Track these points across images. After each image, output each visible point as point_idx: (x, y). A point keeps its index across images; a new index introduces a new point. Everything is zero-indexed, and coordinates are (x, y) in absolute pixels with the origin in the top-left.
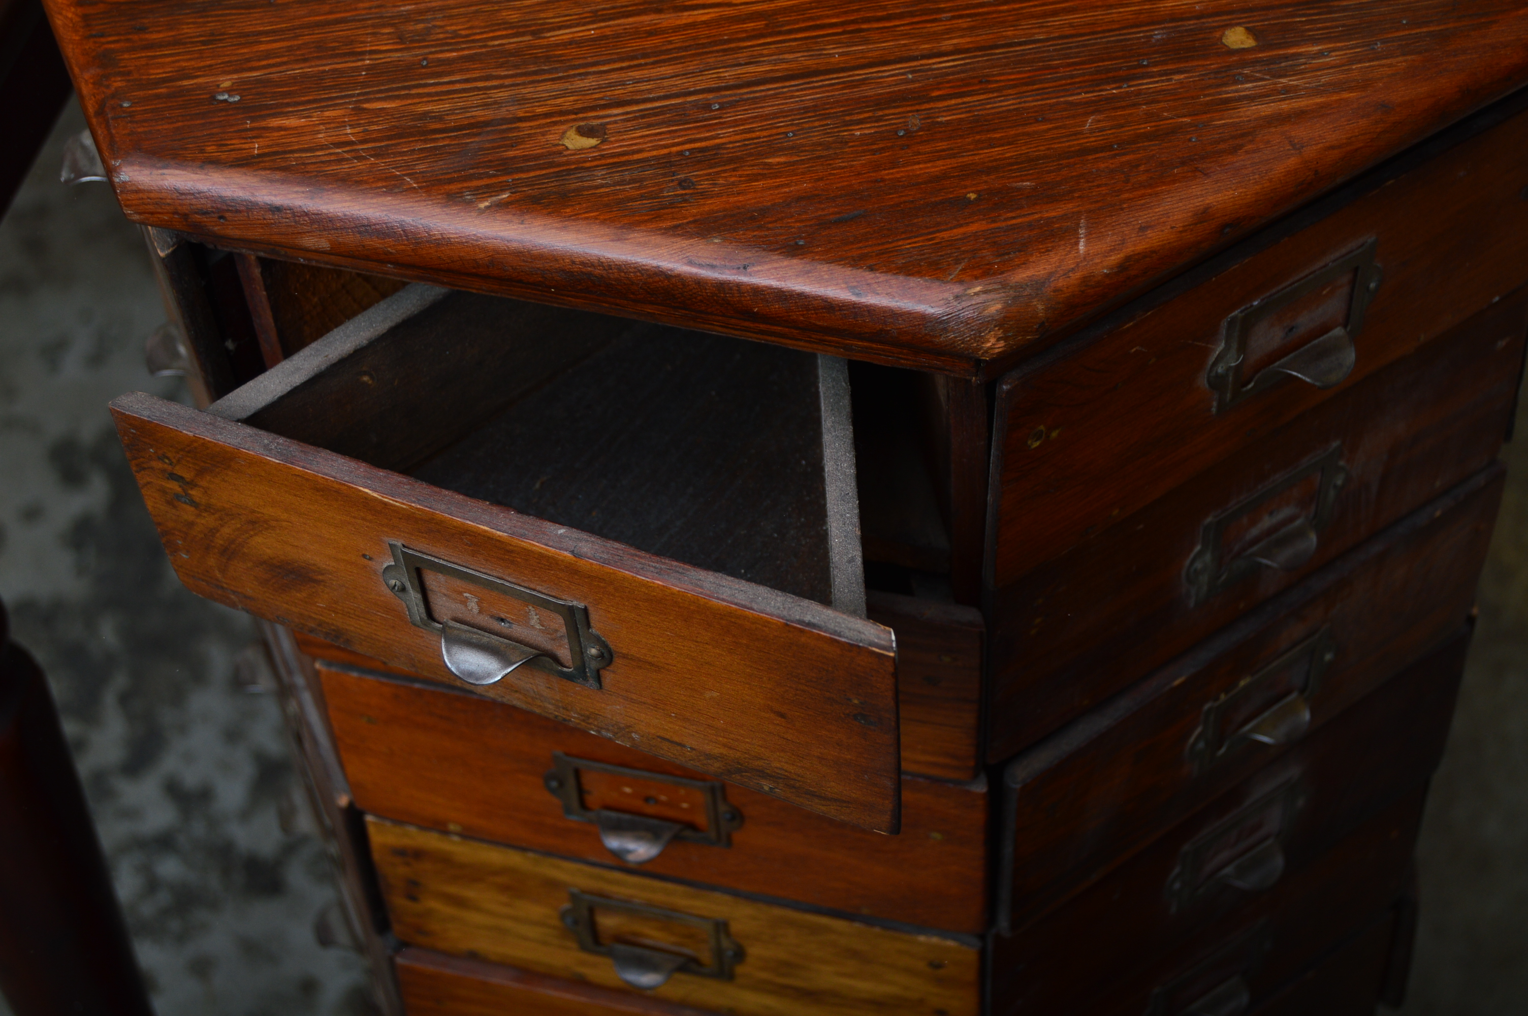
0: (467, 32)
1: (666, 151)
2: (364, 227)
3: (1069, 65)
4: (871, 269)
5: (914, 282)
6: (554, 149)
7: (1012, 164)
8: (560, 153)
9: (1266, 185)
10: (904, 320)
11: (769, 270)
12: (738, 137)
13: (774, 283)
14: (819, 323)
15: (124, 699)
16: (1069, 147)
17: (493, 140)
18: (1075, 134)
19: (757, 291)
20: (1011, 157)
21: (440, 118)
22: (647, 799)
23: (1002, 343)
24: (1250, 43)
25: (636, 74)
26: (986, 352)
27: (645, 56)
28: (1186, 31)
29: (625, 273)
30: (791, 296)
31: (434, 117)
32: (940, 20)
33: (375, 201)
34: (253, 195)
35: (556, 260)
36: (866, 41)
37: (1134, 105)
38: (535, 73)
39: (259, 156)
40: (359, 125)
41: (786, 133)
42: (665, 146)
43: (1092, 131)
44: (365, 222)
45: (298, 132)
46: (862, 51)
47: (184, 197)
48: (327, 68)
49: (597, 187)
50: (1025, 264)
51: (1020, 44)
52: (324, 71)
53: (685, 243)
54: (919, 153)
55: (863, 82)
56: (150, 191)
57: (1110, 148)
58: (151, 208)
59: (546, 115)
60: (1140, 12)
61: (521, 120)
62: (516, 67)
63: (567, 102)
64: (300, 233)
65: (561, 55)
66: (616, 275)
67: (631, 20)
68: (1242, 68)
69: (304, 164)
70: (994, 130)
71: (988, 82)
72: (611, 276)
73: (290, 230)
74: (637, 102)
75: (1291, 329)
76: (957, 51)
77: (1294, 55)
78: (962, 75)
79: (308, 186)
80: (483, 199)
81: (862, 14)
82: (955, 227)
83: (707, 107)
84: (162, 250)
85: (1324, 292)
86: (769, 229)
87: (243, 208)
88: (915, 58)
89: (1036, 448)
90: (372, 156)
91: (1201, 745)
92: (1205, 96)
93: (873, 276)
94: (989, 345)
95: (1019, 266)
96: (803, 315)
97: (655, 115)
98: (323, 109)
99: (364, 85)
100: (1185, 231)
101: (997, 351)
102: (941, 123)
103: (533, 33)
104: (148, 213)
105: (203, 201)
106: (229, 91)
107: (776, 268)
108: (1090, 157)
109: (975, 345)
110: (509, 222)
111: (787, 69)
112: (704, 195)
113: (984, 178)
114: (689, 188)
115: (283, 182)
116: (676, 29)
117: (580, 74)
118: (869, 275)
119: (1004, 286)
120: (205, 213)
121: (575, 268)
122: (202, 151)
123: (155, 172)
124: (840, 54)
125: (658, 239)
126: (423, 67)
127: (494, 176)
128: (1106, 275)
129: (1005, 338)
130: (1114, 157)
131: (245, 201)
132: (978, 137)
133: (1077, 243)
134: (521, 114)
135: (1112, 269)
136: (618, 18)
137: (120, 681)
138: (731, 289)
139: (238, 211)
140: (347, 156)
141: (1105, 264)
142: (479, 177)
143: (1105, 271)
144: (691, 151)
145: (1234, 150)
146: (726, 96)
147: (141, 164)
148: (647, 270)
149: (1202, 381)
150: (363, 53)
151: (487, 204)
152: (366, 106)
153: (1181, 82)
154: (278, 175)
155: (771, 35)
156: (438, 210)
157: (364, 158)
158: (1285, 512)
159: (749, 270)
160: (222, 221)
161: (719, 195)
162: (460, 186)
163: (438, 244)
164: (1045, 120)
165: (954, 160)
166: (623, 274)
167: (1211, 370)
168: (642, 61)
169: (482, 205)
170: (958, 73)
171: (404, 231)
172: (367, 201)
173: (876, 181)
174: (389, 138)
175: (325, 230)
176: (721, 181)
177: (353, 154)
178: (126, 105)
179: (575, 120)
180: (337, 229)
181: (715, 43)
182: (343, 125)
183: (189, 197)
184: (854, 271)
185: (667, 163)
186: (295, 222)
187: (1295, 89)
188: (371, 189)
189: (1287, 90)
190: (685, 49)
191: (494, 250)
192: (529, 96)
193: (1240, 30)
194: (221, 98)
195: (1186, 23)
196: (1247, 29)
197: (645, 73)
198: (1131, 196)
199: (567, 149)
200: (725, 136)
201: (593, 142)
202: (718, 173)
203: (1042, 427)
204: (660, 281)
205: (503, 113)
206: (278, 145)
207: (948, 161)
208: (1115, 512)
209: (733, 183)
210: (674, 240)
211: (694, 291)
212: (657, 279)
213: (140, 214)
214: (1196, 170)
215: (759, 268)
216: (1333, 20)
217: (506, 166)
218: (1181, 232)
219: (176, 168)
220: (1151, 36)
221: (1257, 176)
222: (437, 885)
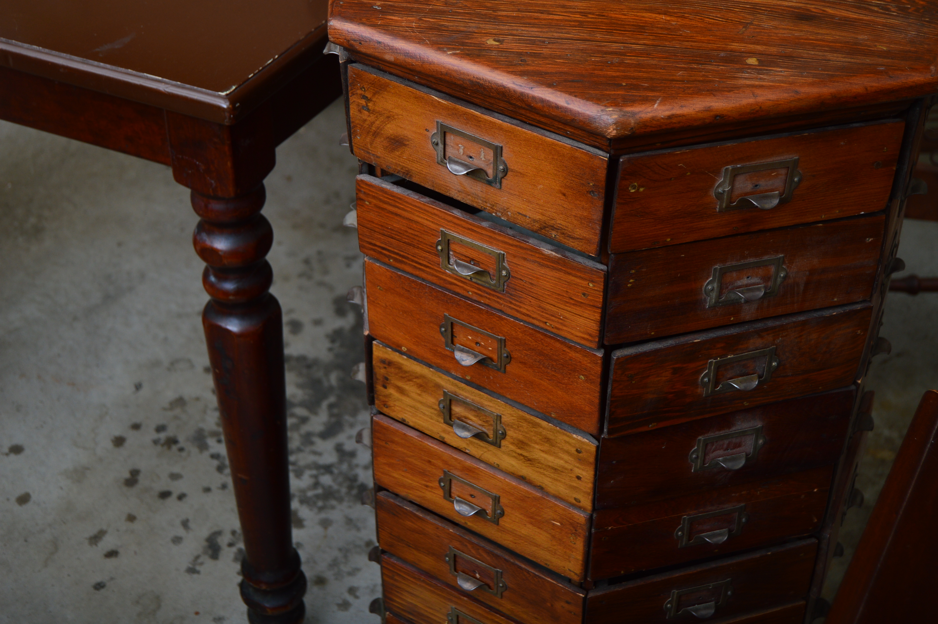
0: (470, 6)
1: (522, 51)
2: (407, 54)
3: (683, 56)
4: (576, 96)
5: (588, 103)
6: (482, 43)
7: (644, 79)
8: (484, 44)
9: (737, 105)
10: (582, 116)
11: (540, 90)
12: (549, 52)
13: (540, 95)
14: (553, 113)
15: (331, 406)
16: (669, 78)
17: (463, 36)
18: (673, 75)
19: (534, 98)
20: (645, 77)
21: (447, 27)
22: (477, 343)
23: (615, 132)
24: (757, 63)
25: (523, 28)
26: (609, 134)
27: (529, 24)
28: (734, 55)
29: (491, 84)
30: (545, 101)
31: (445, 26)
32: (644, 35)
33: (413, 45)
34: (373, 36)
35: (468, 75)
36: (613, 35)
37: (700, 72)
38: (488, 21)
39: (379, 25)
40: (418, 23)
41: (567, 54)
42: (522, 50)
43: (679, 75)
44: (408, 52)
45: (396, 21)
46: (609, 38)
47: (349, 33)
48: (415, 6)
49: (491, 56)
50: (632, 106)
51: (669, 47)
52: (414, 7)
53: (514, 77)
54: (612, 69)
55: (604, 46)
56: (339, 30)
57: (683, 81)
58: (338, 36)
59: (485, 33)
60: (720, 47)
61: (475, 33)
62: (482, 18)
63: (494, 31)
64: (385, 53)
65: (499, 18)
66: (487, 84)
67: (530, 14)
68: (748, 70)
69: (393, 30)
70: (644, 68)
71: (650, 55)
72: (486, 84)
73: (382, 51)
74: (519, 36)
75: (756, 186)
76: (644, 44)
77: (770, 70)
78: (642, 51)
79: (392, 36)
80: (449, 51)
81: (615, 28)
82: (613, 91)
83: (544, 42)
84: (341, 61)
85: (773, 174)
86: (545, 78)
87: (368, 41)
88: (628, 44)
89: (632, 192)
90: (418, 32)
91: (706, 380)
92: (729, 74)
93: (575, 98)
94: (610, 131)
95: (629, 106)
96: (548, 109)
97: (524, 41)
98: (408, 17)
99: (426, 13)
100: (699, 112)
101: (613, 134)
102: (626, 63)
103: (493, 11)
104: (336, 38)
105: (355, 36)
106: (378, 6)
107: (542, 90)
108: (674, 82)
109: (605, 130)
110: (456, 59)
111: (578, 38)
112: (528, 65)
113: (632, 80)
114: (524, 62)
115: (384, 34)
116: (545, 19)
117: (503, 25)
118: (574, 98)
119: (621, 110)
120: (355, 41)
121: (474, 80)
122: (361, 20)
123: (342, 23)
124: (600, 37)
125: (505, 74)
126: (449, 12)
127: (458, 46)
128: (662, 118)
129: (617, 130)
130: (683, 84)
131: (369, 38)
132: (636, 69)
133: (654, 105)
134: (476, 31)
135: (665, 116)
136: (526, 12)
137: (332, 399)
138: (525, 95)
139: (366, 41)
140: (409, 30)
141: (663, 114)
142: (453, 45)
143: (662, 116)
144: (530, 52)
145: (729, 91)
146: (552, 40)
147: (339, 20)
148: (498, 84)
149: (712, 193)
150: (431, 5)
151: (451, 53)
152: (423, 19)
153: (722, 69)
154: (383, 31)
155: (579, 27)
156: (433, 51)
157: (415, 32)
158: (755, 280)
159: (533, 89)
160: (360, 44)
161: (533, 66)
162: (444, 46)
163: (430, 64)
164: (664, 69)
165: (624, 73)
166: (490, 84)
167: (716, 190)
168: (528, 26)
169: (449, 53)
170: (641, 50)
171: (420, 57)
172: (410, 44)
173: (592, 73)
174: (427, 29)
175: (393, 53)
176: (536, 63)
177: (412, 31)
178: (341, 3)
179: (494, 36)
180: (397, 53)
181: (557, 26)
182: (413, 22)
183: (351, 34)
184: (569, 96)
185: (520, 54)
186: (384, 48)
187: (765, 79)
188: (413, 41)
189: (761, 79)
190: (545, 25)
191: (448, 69)
192: (482, 27)
193: (755, 59)
194: (375, 7)
195: (735, 53)
196: (758, 59)
197: (527, 29)
198: (682, 96)
199: (487, 43)
200: (545, 51)
201: (497, 43)
202: (536, 60)
203: (636, 184)
204: (502, 88)
205: (471, 30)
206: (387, 23)
207: (621, 73)
208: (669, 240)
209: (540, 64)
210: (510, 75)
211: (513, 94)
212: (501, 88)
213: (334, 38)
214: (712, 94)
215: (537, 89)
216: (792, 63)
217: (463, 44)
218: (697, 112)
219: (350, 23)
220: (720, 54)
221: (735, 101)
222: (395, 381)
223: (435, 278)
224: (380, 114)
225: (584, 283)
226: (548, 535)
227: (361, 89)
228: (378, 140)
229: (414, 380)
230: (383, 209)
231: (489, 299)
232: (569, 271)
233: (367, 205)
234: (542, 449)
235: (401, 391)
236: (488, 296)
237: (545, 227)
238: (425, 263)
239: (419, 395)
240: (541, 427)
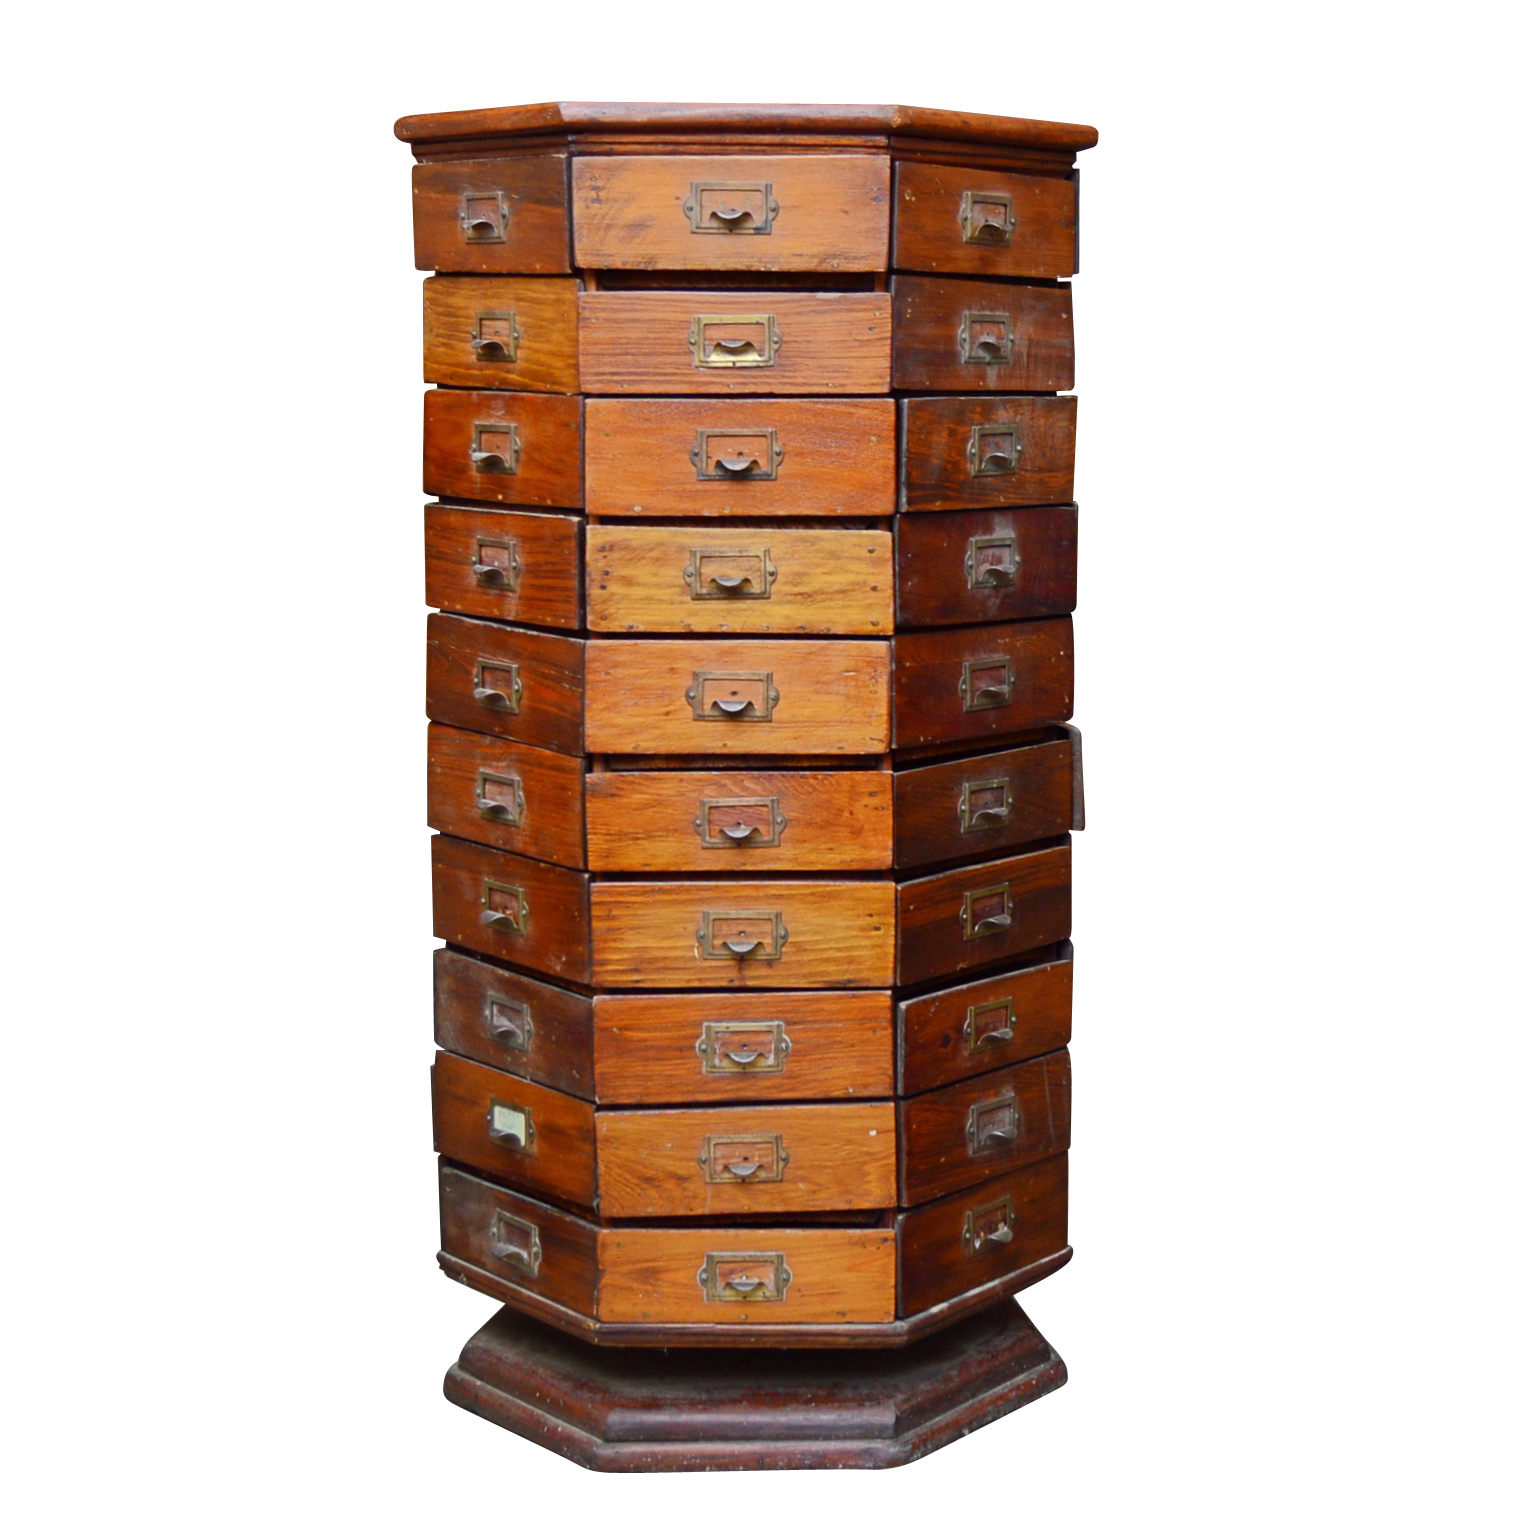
89: (907, 200)
203: (909, 191)
222: (619, 571)
223: (683, 386)
224: (615, 200)
225: (870, 315)
226: (838, 698)
227: (591, 179)
228: (612, 233)
229: (648, 556)
230: (615, 321)
231: (755, 384)
232: (851, 307)
233: (594, 323)
234: (825, 571)
235: (628, 581)
236: (754, 380)
237: (825, 259)
238: (671, 371)
239: (655, 575)
240: (822, 540)
